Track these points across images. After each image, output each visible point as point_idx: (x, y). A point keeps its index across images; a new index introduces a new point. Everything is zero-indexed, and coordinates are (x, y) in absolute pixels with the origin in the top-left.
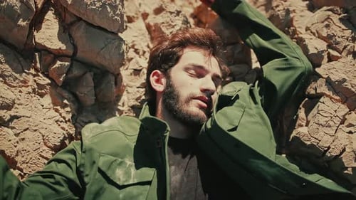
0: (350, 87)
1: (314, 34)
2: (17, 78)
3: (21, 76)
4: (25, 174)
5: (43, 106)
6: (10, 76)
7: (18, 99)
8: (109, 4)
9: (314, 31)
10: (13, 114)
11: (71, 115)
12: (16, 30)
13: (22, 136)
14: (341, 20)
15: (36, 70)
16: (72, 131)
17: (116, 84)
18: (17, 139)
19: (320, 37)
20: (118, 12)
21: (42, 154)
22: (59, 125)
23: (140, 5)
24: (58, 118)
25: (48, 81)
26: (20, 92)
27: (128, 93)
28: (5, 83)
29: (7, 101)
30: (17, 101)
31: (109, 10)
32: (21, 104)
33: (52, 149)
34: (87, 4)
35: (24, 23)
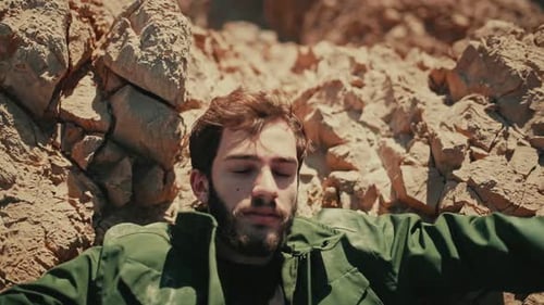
0: (502, 194)
1: (451, 129)
2: (25, 151)
3: (31, 149)
4: (7, 282)
5: (54, 193)
6: (17, 145)
7: (21, 178)
8: (165, 59)
9: (451, 125)
10: (8, 195)
11: (92, 213)
12: (37, 84)
13: (15, 228)
14: (487, 111)
15: (55, 147)
16: (91, 237)
17: (165, 181)
18: (7, 230)
19: (458, 130)
20: (177, 72)
21: (39, 257)
22: (73, 223)
23: (212, 88)
24: (73, 212)
25: (68, 163)
26: (26, 169)
27: (181, 198)
28: (8, 152)
29: (5, 175)
30: (18, 181)
31: (165, 67)
32: (24, 186)
33: (56, 254)
34: (136, 58)
35: (51, 78)
